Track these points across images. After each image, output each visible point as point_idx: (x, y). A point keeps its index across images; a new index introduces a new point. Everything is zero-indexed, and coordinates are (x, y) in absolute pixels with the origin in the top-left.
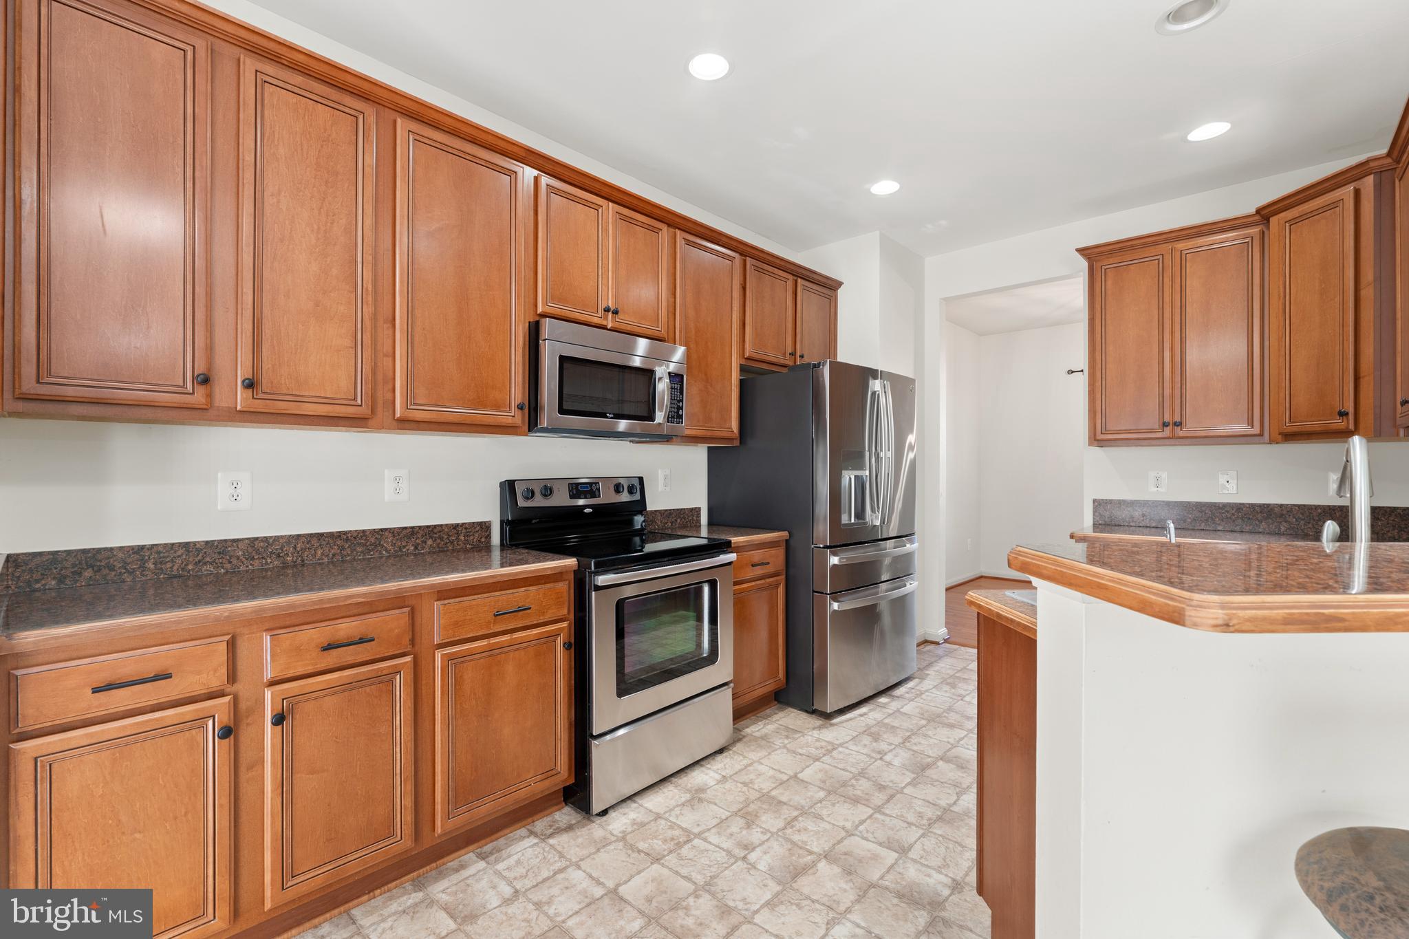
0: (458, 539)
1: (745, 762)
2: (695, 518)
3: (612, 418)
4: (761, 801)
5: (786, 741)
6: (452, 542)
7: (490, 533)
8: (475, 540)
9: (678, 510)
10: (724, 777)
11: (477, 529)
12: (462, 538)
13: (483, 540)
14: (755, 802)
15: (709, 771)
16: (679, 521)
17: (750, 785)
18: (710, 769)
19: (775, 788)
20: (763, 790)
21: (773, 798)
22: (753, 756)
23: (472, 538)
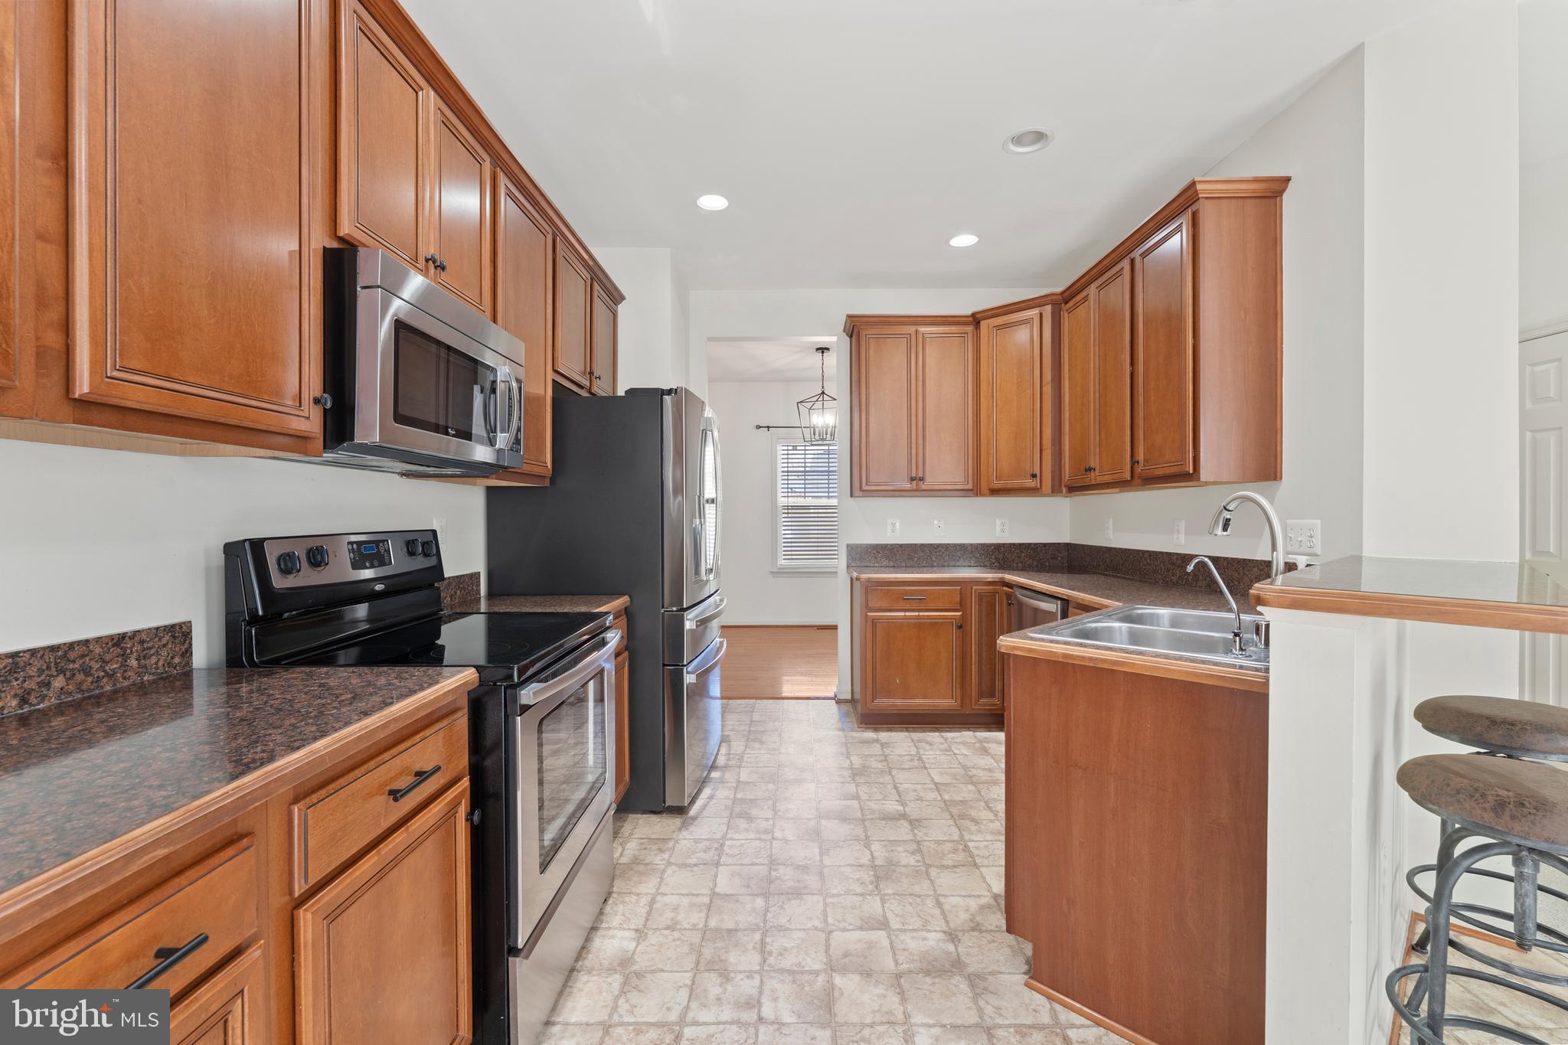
0: (124, 666)
1: (644, 900)
2: (474, 588)
3: (453, 436)
4: (708, 940)
5: (666, 856)
6: (111, 676)
7: (190, 644)
8: (160, 663)
9: (457, 577)
10: (637, 930)
11: (164, 641)
12: (133, 663)
13: (177, 660)
14: (703, 944)
15: (611, 933)
16: (458, 593)
17: (679, 927)
18: (609, 928)
19: (707, 917)
20: (698, 924)
21: (717, 930)
22: (648, 887)
23: (154, 660)
